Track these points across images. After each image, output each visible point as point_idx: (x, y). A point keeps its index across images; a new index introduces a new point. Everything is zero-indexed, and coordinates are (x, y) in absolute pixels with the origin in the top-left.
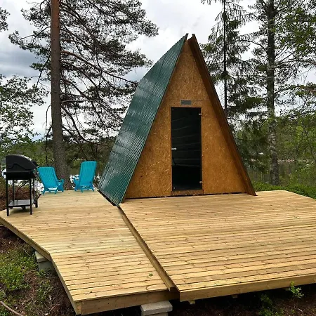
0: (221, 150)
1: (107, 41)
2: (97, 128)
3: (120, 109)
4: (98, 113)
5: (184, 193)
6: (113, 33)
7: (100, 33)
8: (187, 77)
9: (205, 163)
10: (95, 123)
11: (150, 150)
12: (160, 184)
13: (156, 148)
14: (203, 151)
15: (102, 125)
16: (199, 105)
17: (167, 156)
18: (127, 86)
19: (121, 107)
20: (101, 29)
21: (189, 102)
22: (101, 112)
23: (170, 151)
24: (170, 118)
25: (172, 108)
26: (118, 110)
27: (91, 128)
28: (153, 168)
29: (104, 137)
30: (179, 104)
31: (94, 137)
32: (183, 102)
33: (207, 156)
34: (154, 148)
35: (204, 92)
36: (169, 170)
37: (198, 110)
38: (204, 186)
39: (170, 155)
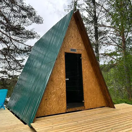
0: (93, 80)
1: (15, 25)
2: (7, 70)
3: (21, 60)
4: (8, 62)
5: (73, 109)
6: (18, 22)
7: (10, 21)
8: (73, 35)
9: (85, 89)
10: (6, 68)
11: (52, 81)
12: (59, 104)
13: (56, 78)
14: (84, 81)
15: (10, 69)
16: (80, 52)
17: (63, 84)
18: (25, 48)
19: (21, 59)
20: (11, 19)
21: (74, 50)
22: (10, 62)
23: (64, 81)
24: (64, 59)
25: (65, 53)
26: (19, 61)
27: (3, 70)
28: (54, 93)
29: (11, 75)
30: (69, 51)
31: (5, 75)
32: (72, 50)
33: (86, 84)
34: (54, 79)
35: (83, 45)
36: (64, 94)
37: (80, 55)
38: (85, 104)
39: (65, 84)
